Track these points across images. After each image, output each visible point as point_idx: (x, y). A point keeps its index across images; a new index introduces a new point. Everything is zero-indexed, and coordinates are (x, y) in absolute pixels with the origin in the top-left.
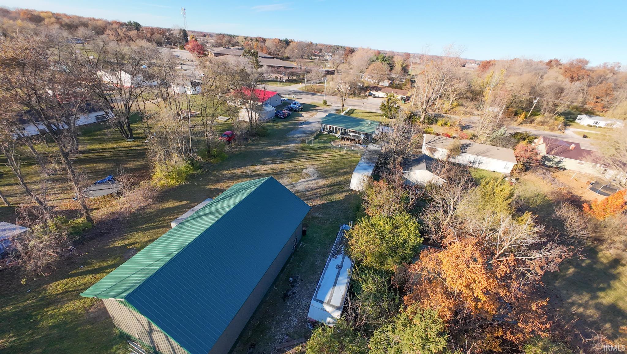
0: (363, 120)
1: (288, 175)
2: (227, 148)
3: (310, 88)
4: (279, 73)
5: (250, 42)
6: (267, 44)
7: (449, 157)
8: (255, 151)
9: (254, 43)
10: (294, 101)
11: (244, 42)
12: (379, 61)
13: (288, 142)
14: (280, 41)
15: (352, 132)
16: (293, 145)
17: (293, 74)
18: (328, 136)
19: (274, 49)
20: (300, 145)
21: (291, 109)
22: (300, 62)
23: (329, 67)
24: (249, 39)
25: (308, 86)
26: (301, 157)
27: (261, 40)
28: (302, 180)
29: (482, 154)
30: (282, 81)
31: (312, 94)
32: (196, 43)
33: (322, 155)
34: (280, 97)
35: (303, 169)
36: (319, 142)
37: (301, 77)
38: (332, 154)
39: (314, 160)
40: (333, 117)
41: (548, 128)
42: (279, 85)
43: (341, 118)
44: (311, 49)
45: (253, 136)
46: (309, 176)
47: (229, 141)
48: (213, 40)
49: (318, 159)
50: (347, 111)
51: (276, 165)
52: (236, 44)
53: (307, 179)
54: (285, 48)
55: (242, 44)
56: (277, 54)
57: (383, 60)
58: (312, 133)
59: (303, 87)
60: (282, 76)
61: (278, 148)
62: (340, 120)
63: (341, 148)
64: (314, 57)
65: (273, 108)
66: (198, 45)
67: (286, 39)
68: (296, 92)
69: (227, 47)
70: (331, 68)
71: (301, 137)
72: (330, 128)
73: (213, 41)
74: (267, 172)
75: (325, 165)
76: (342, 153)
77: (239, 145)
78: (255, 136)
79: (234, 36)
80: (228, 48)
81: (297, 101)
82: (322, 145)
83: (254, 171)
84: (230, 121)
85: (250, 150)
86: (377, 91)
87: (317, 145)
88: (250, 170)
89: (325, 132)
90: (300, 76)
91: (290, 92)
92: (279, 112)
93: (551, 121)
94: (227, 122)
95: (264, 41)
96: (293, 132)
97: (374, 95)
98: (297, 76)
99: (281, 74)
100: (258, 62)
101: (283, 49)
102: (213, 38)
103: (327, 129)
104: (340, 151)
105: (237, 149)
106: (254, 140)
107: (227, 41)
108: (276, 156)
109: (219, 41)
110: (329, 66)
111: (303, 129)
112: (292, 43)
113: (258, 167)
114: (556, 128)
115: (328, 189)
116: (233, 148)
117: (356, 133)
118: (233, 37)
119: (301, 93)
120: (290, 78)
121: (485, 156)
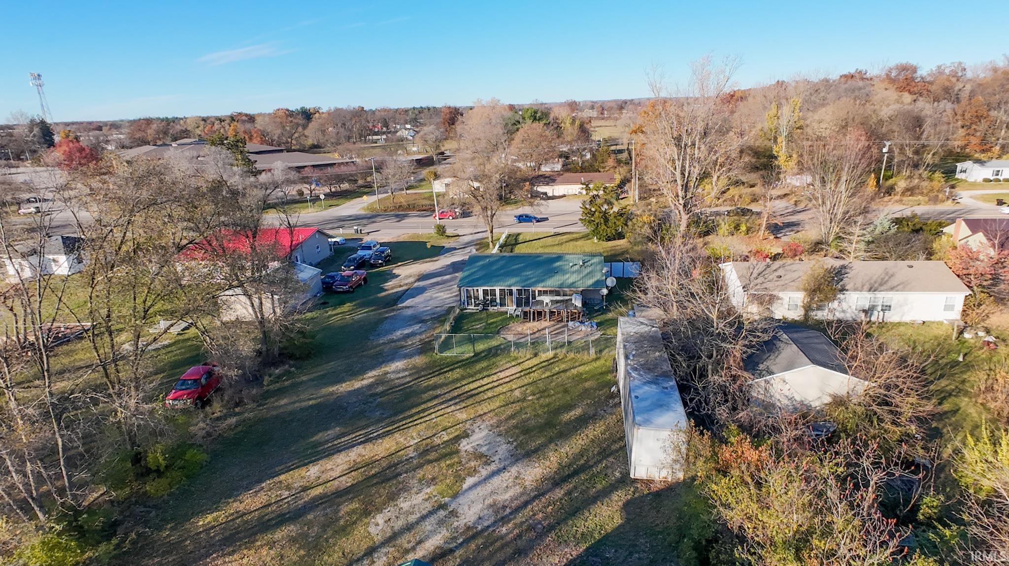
0: (559, 258)
1: (420, 473)
2: (199, 426)
3: (389, 203)
4: (305, 180)
5: (216, 127)
6: (259, 124)
7: (808, 309)
8: (291, 413)
9: (227, 127)
10: (361, 240)
11: (201, 128)
12: (529, 122)
13: (382, 359)
14: (290, 114)
15: (545, 292)
16: (399, 365)
17: (340, 179)
18: (484, 315)
19: (279, 131)
20: (419, 360)
21: (362, 264)
22: (348, 149)
23: (417, 151)
24: (213, 120)
25: (385, 199)
26: (436, 397)
27: (244, 118)
28: (470, 481)
29: (881, 285)
30: (316, 199)
31: (397, 216)
32: (77, 144)
33: (495, 378)
34: (325, 237)
35: (457, 439)
36: (472, 341)
37: (360, 182)
38: (519, 369)
39: (478, 398)
40: (481, 263)
41: (927, 199)
42: (310, 210)
43: (501, 263)
44: (363, 122)
45: (275, 364)
46: (484, 458)
47: (202, 401)
48: (121, 133)
49: (490, 394)
50: (502, 241)
51: (369, 446)
52: (185, 133)
53: (484, 472)
54: (305, 127)
55: (198, 132)
56: (288, 142)
57: (535, 119)
58: (439, 318)
59: (372, 204)
60: (313, 187)
61: (357, 384)
62: (502, 268)
63: (536, 344)
64: (375, 137)
65: (315, 271)
66: (82, 150)
67: (302, 108)
68: (357, 218)
69: (159, 143)
70: (419, 153)
71: (413, 334)
72: (485, 292)
73: (122, 137)
74: (347, 482)
75: (516, 407)
76: (544, 356)
77: (237, 405)
78: (283, 363)
79: (175, 120)
80: (164, 145)
81: (367, 239)
82: (481, 347)
83: (305, 489)
84: (193, 331)
85: (274, 413)
86: (547, 184)
87: (465, 351)
88: (288, 488)
89: (471, 308)
90: (356, 181)
91: (342, 221)
92: (333, 277)
93: (925, 184)
94: (186, 336)
95: (251, 119)
96: (386, 326)
97: (545, 194)
98: (350, 181)
99: (311, 184)
100: (250, 162)
101: (300, 129)
102: (123, 131)
103: (477, 298)
104: (536, 355)
105: (233, 420)
106: (279, 377)
107: (158, 132)
108: (361, 414)
109: (138, 135)
110: (415, 149)
111: (409, 312)
112: (317, 115)
113: (313, 471)
114: (940, 196)
115: (559, 493)
116: (218, 419)
117: (558, 294)
118: (174, 122)
119: (371, 217)
120: (333, 190)
121: (892, 289)
